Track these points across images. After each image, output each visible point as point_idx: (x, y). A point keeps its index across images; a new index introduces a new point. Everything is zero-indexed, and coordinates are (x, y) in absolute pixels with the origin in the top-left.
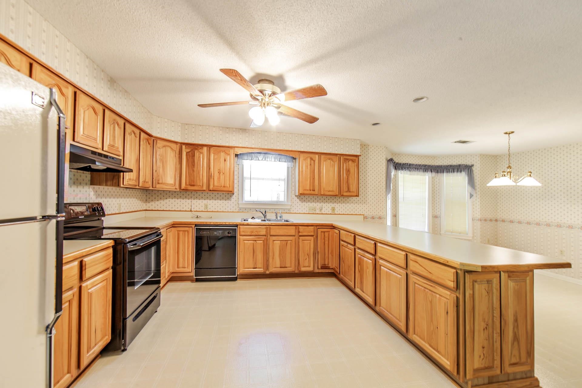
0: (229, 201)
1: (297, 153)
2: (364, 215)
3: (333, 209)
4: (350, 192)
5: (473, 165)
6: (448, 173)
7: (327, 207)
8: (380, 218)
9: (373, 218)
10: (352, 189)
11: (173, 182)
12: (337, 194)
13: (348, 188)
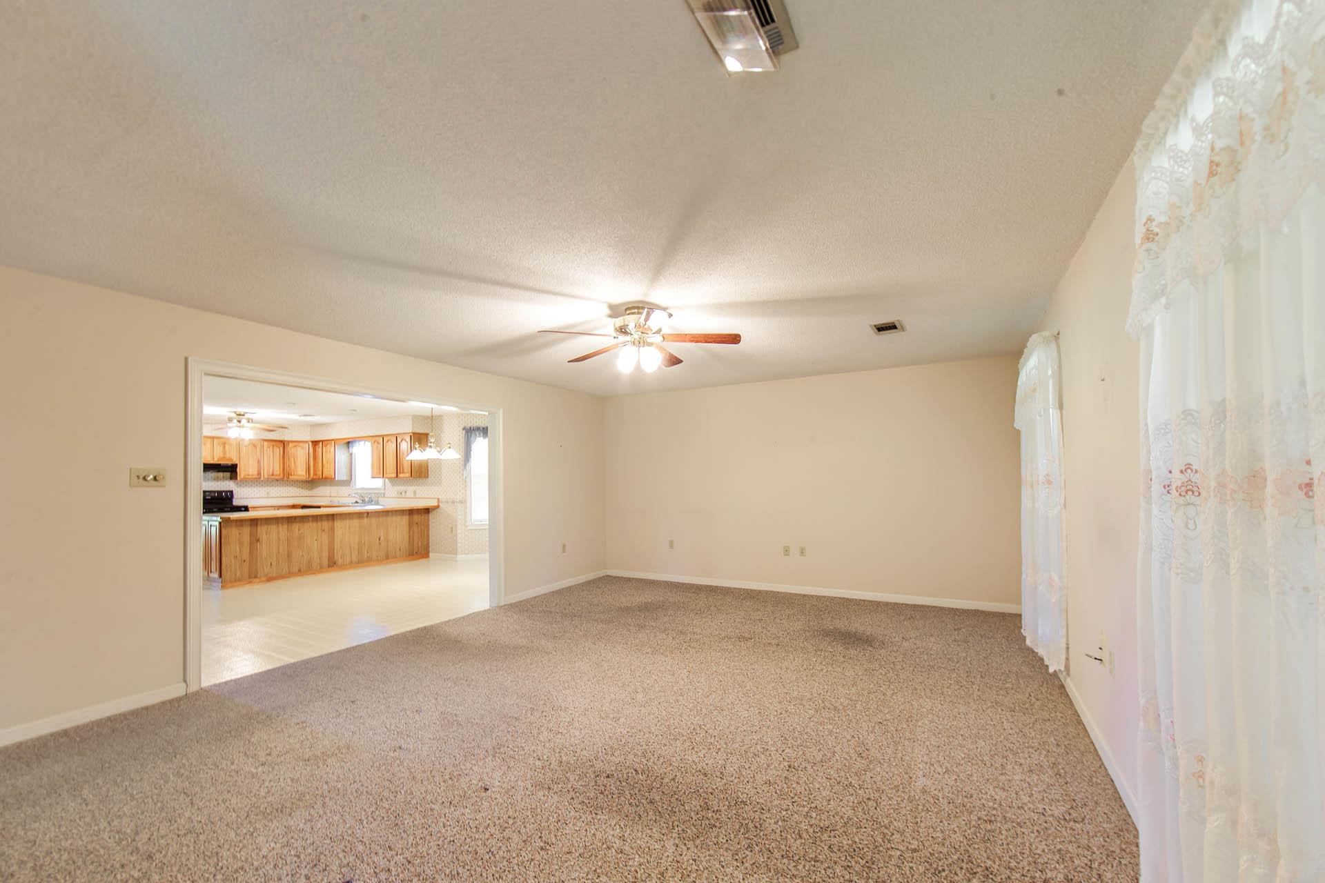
0: (349, 487)
1: (369, 437)
2: (438, 499)
7: (410, 489)
8: (453, 502)
9: (447, 502)
10: (405, 471)
11: (304, 474)
12: (395, 475)
13: (403, 470)
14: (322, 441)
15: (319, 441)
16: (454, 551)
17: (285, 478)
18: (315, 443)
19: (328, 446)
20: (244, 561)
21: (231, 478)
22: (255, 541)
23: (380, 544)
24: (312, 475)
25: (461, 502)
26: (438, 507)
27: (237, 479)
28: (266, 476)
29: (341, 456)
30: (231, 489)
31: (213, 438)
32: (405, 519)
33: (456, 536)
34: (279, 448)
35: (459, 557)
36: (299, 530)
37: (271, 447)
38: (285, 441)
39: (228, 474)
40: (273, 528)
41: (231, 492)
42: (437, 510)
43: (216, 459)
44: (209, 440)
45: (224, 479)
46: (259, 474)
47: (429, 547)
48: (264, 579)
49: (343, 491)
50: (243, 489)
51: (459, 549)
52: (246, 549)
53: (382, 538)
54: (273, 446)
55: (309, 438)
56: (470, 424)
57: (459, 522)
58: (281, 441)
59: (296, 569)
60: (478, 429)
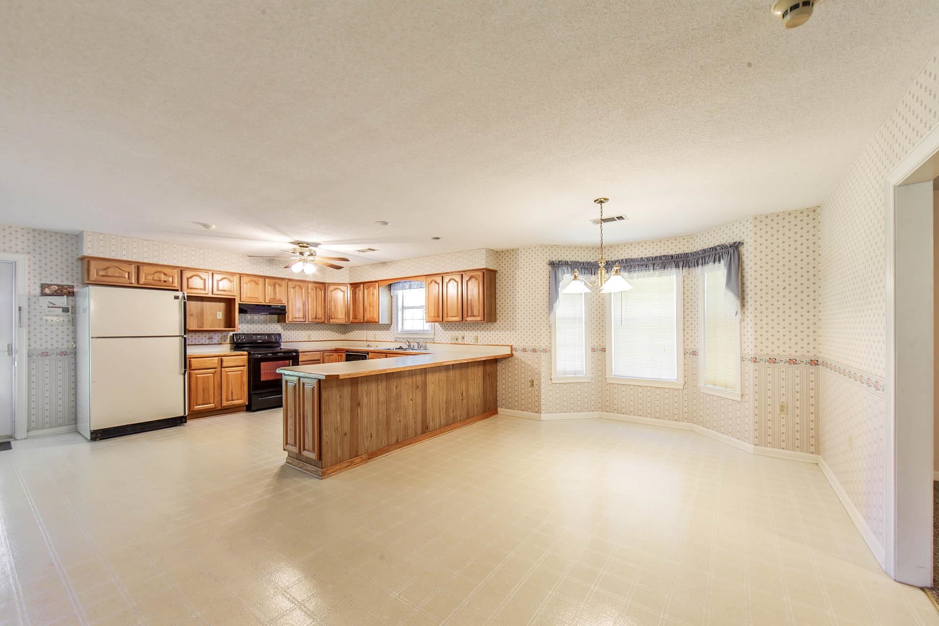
0: (389, 331)
1: (424, 277)
2: (511, 346)
3: (477, 339)
4: (474, 316)
5: (741, 244)
6: (717, 263)
7: (469, 335)
8: (534, 351)
9: (524, 350)
10: (476, 313)
11: (343, 316)
12: (461, 319)
13: (472, 312)
14: (363, 283)
15: (360, 283)
16: (537, 409)
17: (324, 322)
18: (355, 286)
19: (371, 289)
20: (345, 434)
21: (279, 321)
22: (356, 404)
23: (462, 400)
24: (351, 319)
25: (545, 351)
26: (512, 355)
27: (285, 322)
28: (310, 320)
29: (383, 297)
30: (279, 333)
31: (265, 277)
32: (481, 369)
33: (539, 391)
34: (321, 290)
35: (544, 416)
36: (396, 387)
37: (315, 289)
38: (326, 283)
39: (276, 317)
40: (373, 386)
41: (280, 335)
42: (510, 359)
43: (267, 301)
44: (261, 279)
45: (271, 322)
46: (304, 317)
47: (497, 401)
48: (365, 456)
49: (380, 335)
50: (289, 332)
51: (543, 407)
52: (347, 417)
53: (464, 394)
54: (316, 288)
55: (348, 281)
56: (556, 257)
57: (543, 374)
58: (322, 283)
59: (393, 440)
60: (566, 263)
